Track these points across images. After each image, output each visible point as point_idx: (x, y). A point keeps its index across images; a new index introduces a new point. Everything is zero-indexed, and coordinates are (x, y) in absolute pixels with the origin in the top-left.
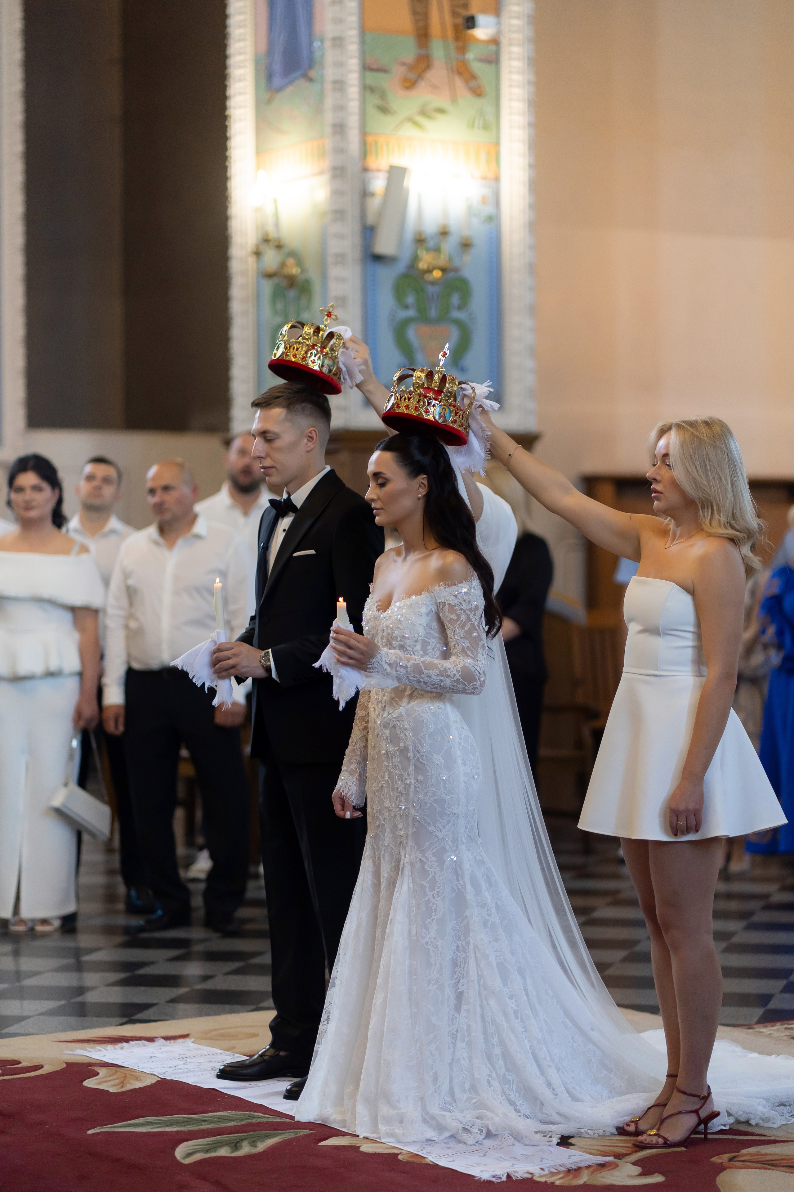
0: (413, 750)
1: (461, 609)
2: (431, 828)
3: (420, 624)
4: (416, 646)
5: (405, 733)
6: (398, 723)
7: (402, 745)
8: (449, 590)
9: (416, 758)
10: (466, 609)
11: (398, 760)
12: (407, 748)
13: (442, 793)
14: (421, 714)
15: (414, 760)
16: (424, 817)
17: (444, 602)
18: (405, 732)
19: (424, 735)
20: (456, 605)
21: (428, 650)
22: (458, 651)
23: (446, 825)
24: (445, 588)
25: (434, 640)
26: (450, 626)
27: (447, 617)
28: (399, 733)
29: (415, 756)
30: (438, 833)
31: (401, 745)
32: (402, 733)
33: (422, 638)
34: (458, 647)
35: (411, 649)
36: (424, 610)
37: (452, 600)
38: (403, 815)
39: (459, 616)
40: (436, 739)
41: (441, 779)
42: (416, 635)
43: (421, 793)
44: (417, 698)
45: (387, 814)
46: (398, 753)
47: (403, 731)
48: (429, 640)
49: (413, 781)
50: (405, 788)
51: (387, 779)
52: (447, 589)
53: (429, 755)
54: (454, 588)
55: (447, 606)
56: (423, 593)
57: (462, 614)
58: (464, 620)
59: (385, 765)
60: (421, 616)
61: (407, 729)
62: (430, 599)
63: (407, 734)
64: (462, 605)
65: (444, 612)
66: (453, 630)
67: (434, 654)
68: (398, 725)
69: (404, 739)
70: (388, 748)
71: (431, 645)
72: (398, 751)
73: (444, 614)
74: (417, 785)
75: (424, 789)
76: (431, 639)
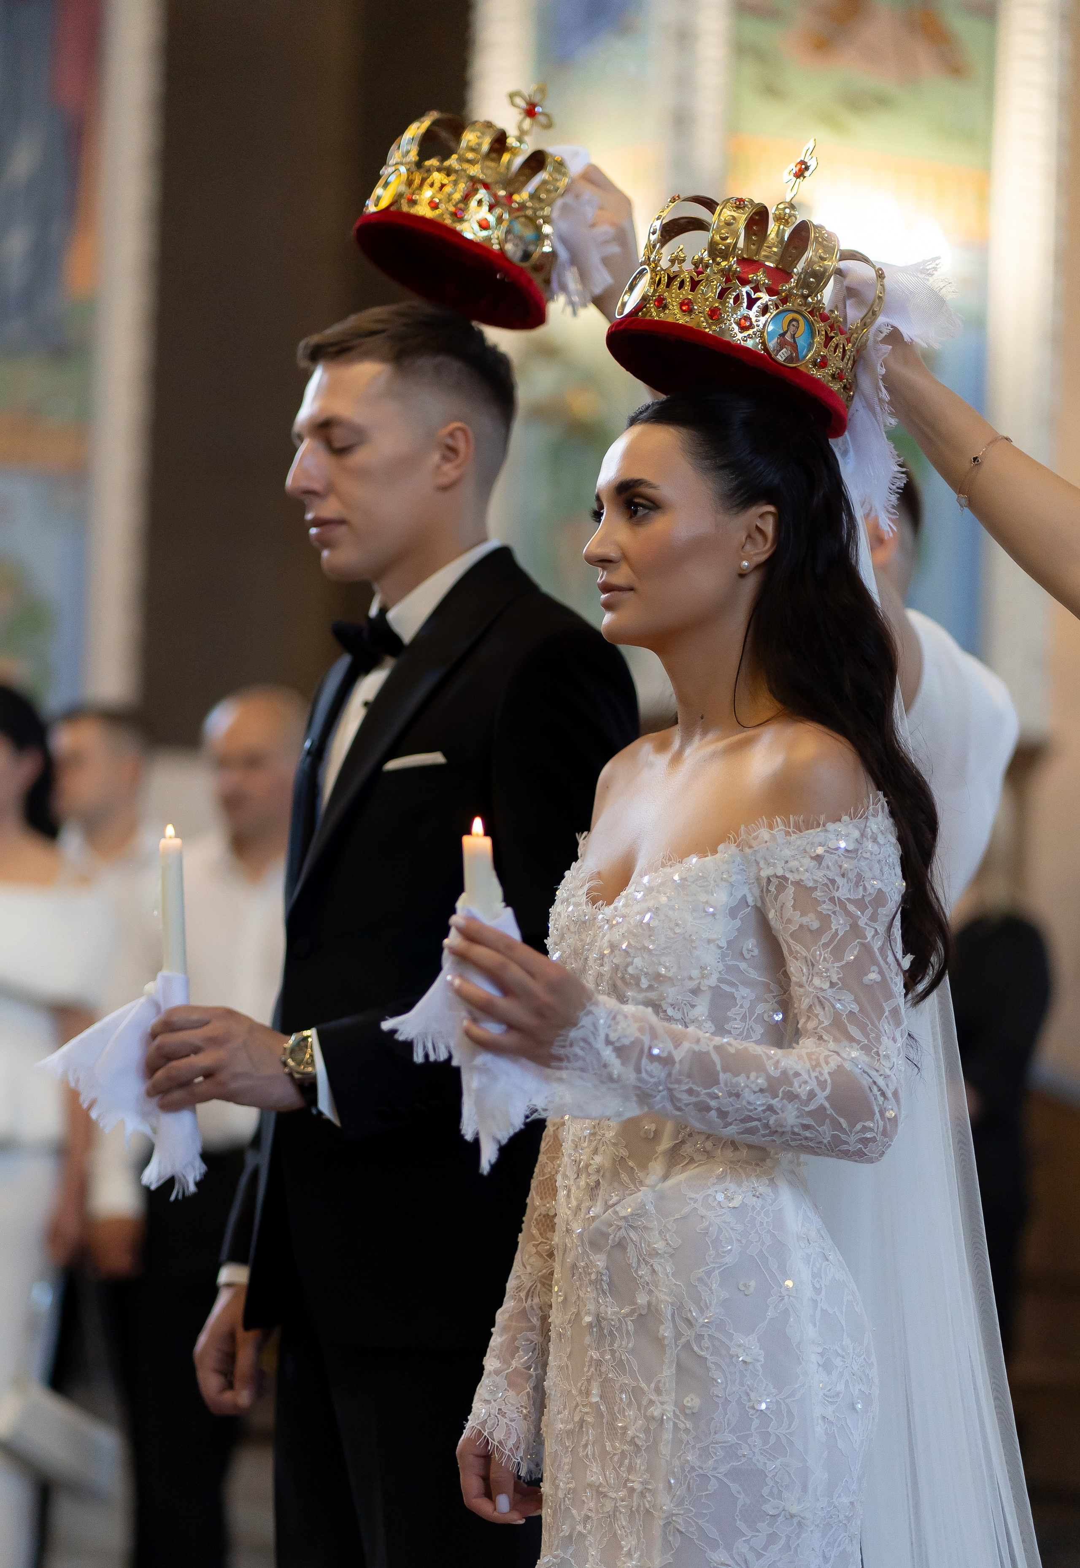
0: (673, 1315)
1: (832, 900)
2: (720, 1556)
3: (709, 941)
4: (693, 1006)
5: (652, 1266)
6: (633, 1235)
7: (642, 1299)
8: (798, 840)
9: (683, 1340)
10: (848, 899)
11: (630, 1345)
12: (657, 1310)
13: (756, 1450)
14: (702, 1211)
15: (677, 1346)
16: (700, 1522)
17: (784, 878)
18: (652, 1262)
19: (709, 1273)
20: (819, 885)
21: (728, 1020)
22: (821, 1022)
23: (765, 1549)
24: (788, 834)
25: (748, 990)
26: (797, 948)
27: (789, 921)
28: (635, 1265)
29: (678, 1335)
31: (639, 1300)
32: (643, 1266)
33: (713, 981)
34: (822, 1013)
35: (678, 1016)
36: (721, 898)
37: (807, 871)
38: (638, 1510)
39: (825, 920)
40: (742, 1288)
41: (753, 1408)
42: (695, 973)
43: (693, 1447)
44: (692, 1160)
45: (592, 1505)
46: (629, 1323)
47: (647, 1259)
48: (734, 990)
49: (670, 1408)
50: (647, 1431)
51: (595, 1399)
52: (794, 837)
53: (717, 1335)
54: (814, 834)
55: (791, 890)
56: (722, 848)
57: (834, 913)
58: (841, 933)
59: (592, 1357)
60: (714, 915)
61: (657, 1254)
62: (741, 867)
63: (657, 1267)
64: (838, 887)
65: (782, 907)
66: (807, 961)
67: (748, 1029)
68: (632, 1241)
69: (648, 1284)
70: (602, 1308)
71: (738, 1006)
72: (631, 1319)
73: (782, 914)
74: (684, 1423)
75: (703, 1437)
76: (741, 987)
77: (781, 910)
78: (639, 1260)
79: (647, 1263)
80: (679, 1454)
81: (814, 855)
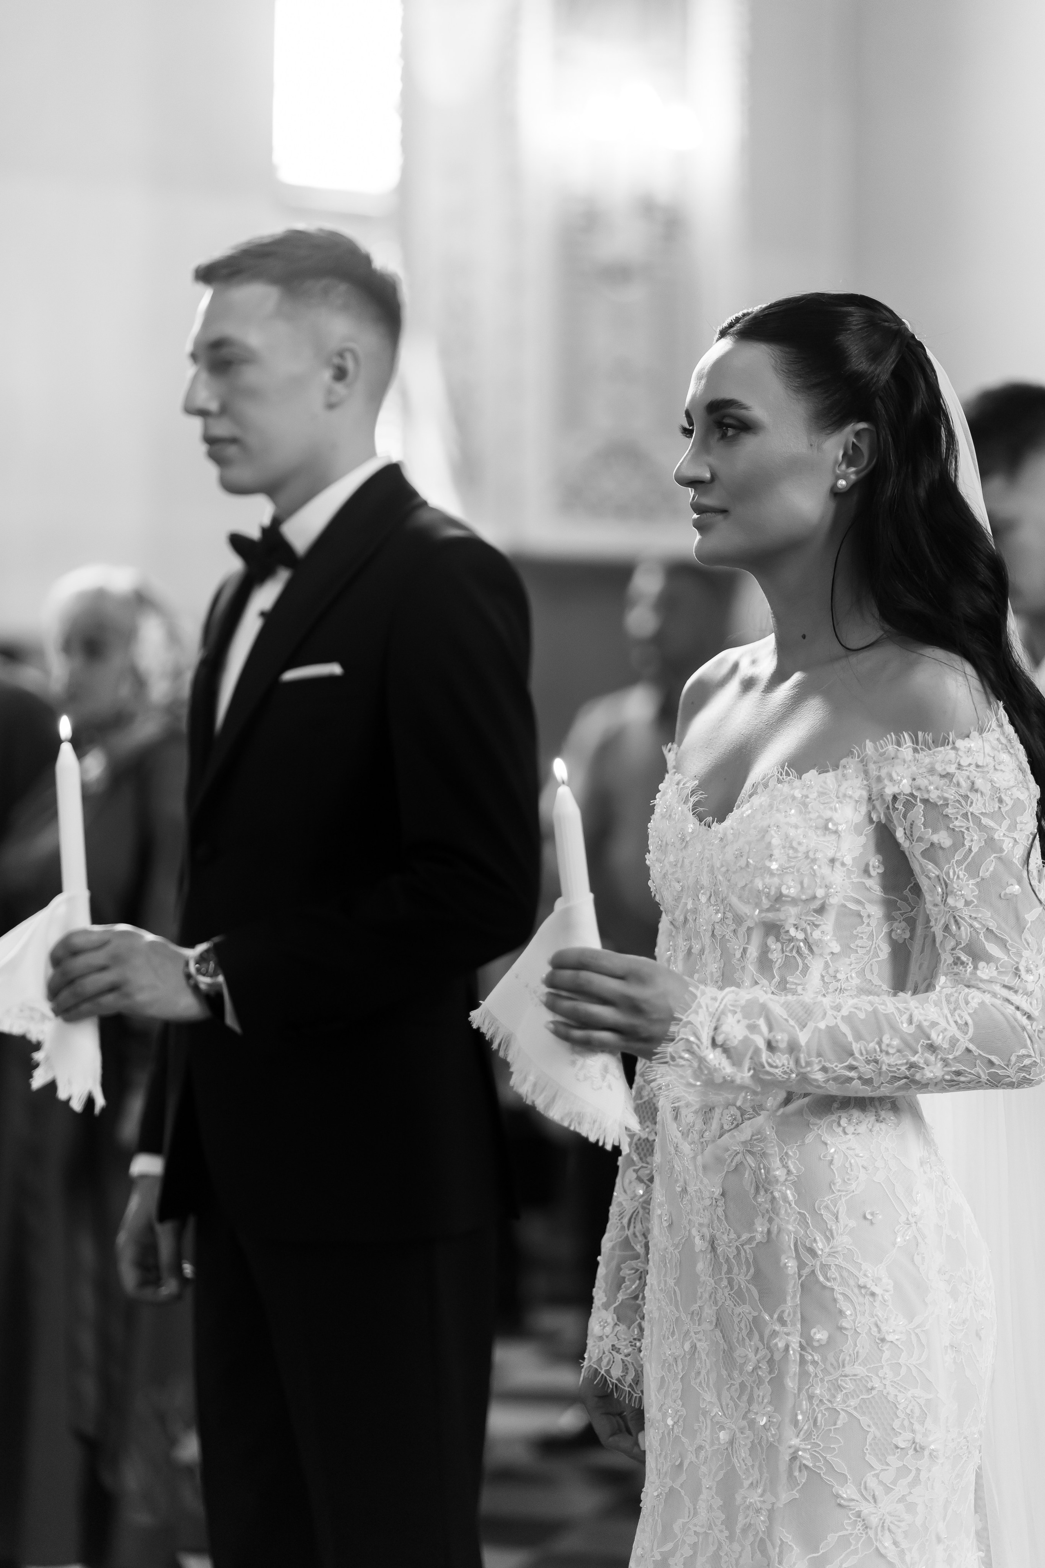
1: (966, 815)
2: (848, 1492)
3: (837, 859)
4: (817, 926)
6: (752, 1161)
7: (760, 1228)
8: (928, 757)
10: (983, 813)
11: (751, 1275)
13: (887, 1382)
14: (827, 1138)
15: (801, 1276)
16: (828, 1457)
17: (913, 796)
19: (836, 1202)
20: (951, 803)
21: (852, 939)
22: (957, 943)
23: (894, 1483)
24: (915, 750)
25: (873, 907)
26: (930, 866)
27: (920, 839)
28: (755, 1192)
29: (803, 1264)
30: (866, 1508)
32: (764, 1193)
33: (840, 899)
34: (958, 933)
35: (800, 936)
36: (846, 817)
37: (937, 788)
38: (760, 1444)
39: (958, 838)
40: (871, 1216)
41: (885, 1339)
42: (821, 893)
43: (822, 1380)
46: (750, 1252)
47: (767, 1186)
48: (860, 909)
49: (795, 1341)
50: (770, 1362)
52: (923, 754)
53: (847, 1265)
54: (943, 753)
55: (920, 807)
56: (844, 763)
58: (973, 852)
59: (705, 1285)
60: (841, 833)
61: (779, 1181)
62: (865, 783)
63: (779, 1196)
64: (972, 803)
65: (912, 824)
66: (939, 880)
67: (872, 948)
68: (752, 1167)
69: (768, 1212)
70: (718, 1236)
71: (865, 924)
72: (750, 1246)
73: (912, 832)
74: (811, 1355)
75: (831, 1370)
76: (867, 905)
77: (911, 828)
78: (760, 1187)
79: (767, 1190)
80: (807, 1387)
81: (944, 773)
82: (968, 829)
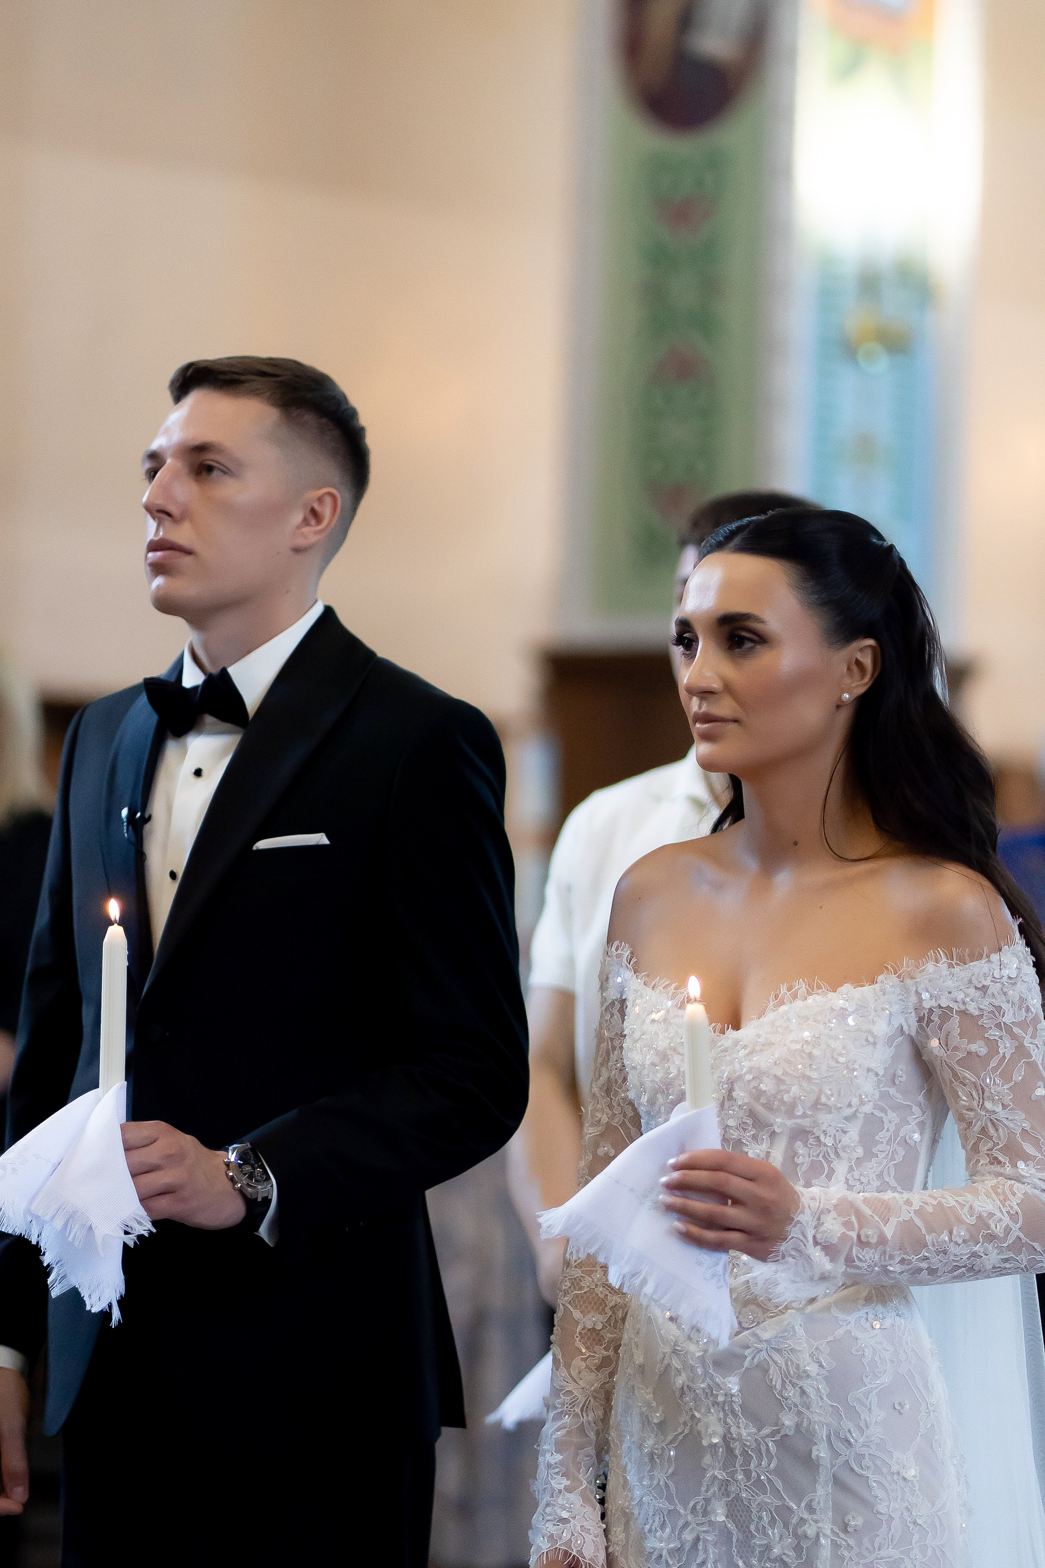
0: (829, 1437)
1: (999, 1025)
3: (870, 1070)
4: (845, 1132)
5: (801, 1388)
6: (776, 1357)
7: (787, 1420)
8: (963, 970)
9: (841, 1460)
10: (1012, 1024)
12: (807, 1430)
13: (917, 1563)
14: (857, 1333)
15: (834, 1466)
17: (948, 1007)
18: (801, 1383)
19: (867, 1395)
20: (985, 1013)
21: (876, 1144)
22: (993, 1144)
24: (953, 966)
26: (967, 1074)
27: (956, 1049)
28: (779, 1386)
29: (836, 1454)
31: (787, 1423)
32: (789, 1387)
33: (868, 1108)
34: (993, 1135)
35: (830, 1141)
36: (882, 1028)
37: (972, 1000)
39: (993, 1046)
40: (898, 1407)
41: (916, 1522)
42: (853, 1101)
43: (857, 1564)
46: (771, 1444)
47: (794, 1380)
48: (883, 1115)
49: (827, 1527)
50: (798, 1549)
51: (721, 1518)
52: (959, 969)
53: (878, 1453)
54: (979, 967)
55: (958, 1019)
56: (880, 978)
58: (1009, 1056)
59: (715, 1477)
60: (875, 1044)
61: (808, 1376)
62: (900, 997)
63: (809, 1390)
64: (1005, 1013)
65: (947, 1035)
66: (976, 1086)
67: (893, 1151)
68: (776, 1363)
69: (796, 1405)
70: (733, 1429)
71: (886, 1129)
72: (773, 1439)
73: (947, 1042)
74: (843, 1539)
75: (866, 1553)
76: (889, 1112)
77: (946, 1038)
78: (784, 1382)
79: (794, 1385)
81: (980, 986)
82: (1001, 1037)
